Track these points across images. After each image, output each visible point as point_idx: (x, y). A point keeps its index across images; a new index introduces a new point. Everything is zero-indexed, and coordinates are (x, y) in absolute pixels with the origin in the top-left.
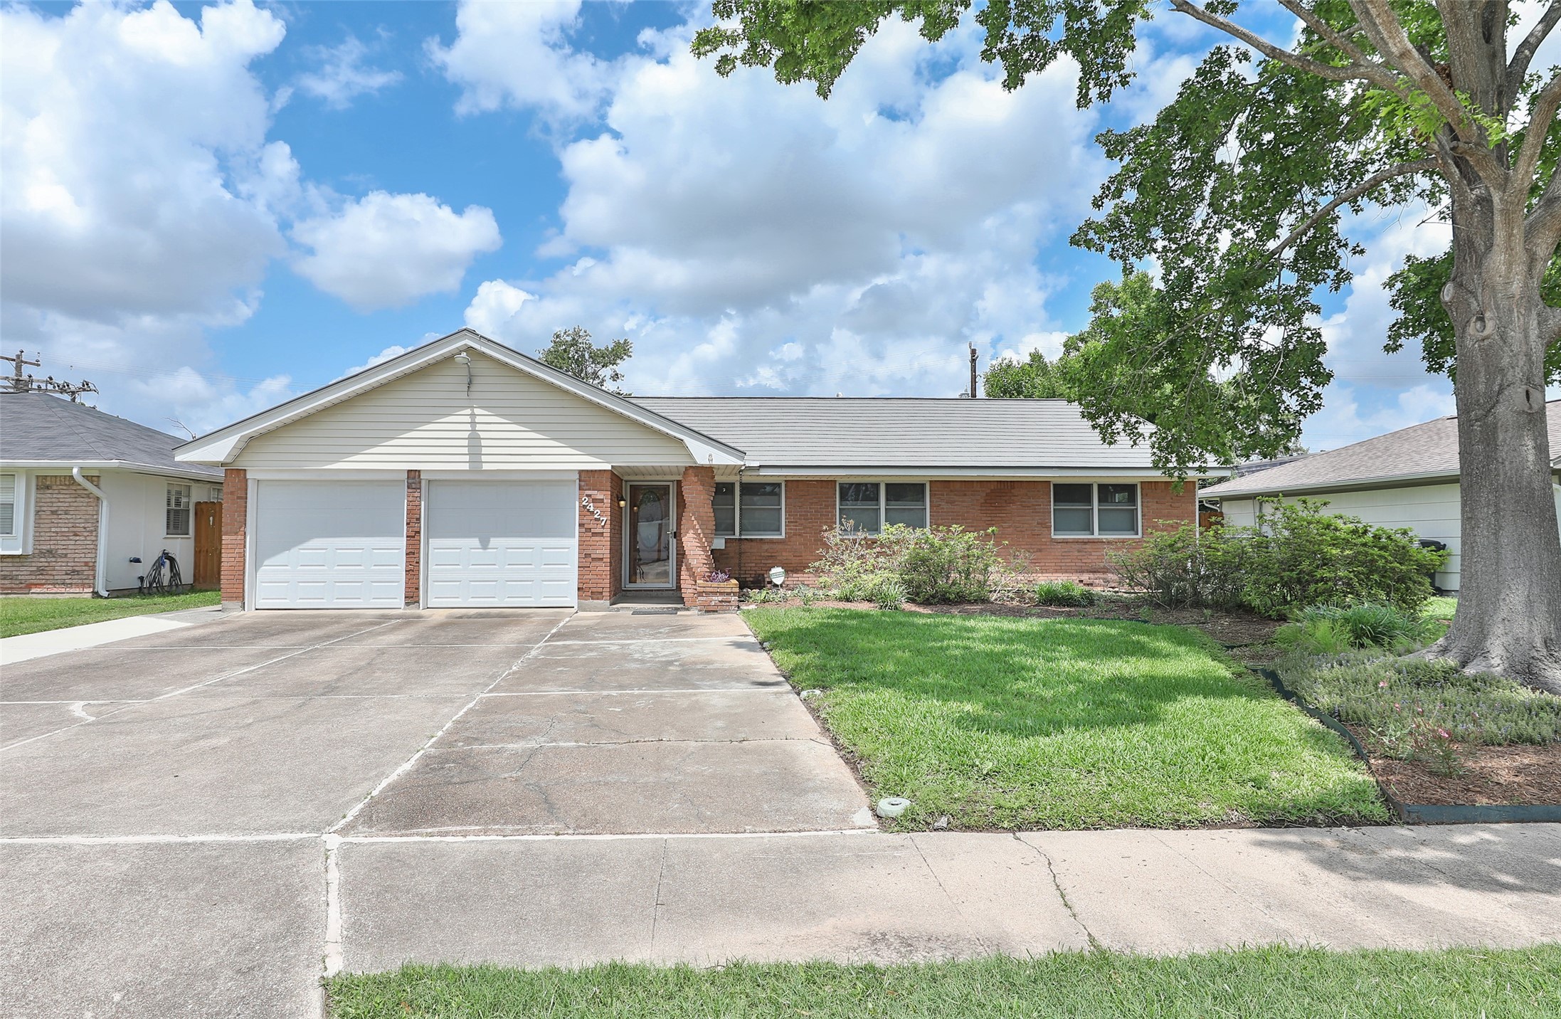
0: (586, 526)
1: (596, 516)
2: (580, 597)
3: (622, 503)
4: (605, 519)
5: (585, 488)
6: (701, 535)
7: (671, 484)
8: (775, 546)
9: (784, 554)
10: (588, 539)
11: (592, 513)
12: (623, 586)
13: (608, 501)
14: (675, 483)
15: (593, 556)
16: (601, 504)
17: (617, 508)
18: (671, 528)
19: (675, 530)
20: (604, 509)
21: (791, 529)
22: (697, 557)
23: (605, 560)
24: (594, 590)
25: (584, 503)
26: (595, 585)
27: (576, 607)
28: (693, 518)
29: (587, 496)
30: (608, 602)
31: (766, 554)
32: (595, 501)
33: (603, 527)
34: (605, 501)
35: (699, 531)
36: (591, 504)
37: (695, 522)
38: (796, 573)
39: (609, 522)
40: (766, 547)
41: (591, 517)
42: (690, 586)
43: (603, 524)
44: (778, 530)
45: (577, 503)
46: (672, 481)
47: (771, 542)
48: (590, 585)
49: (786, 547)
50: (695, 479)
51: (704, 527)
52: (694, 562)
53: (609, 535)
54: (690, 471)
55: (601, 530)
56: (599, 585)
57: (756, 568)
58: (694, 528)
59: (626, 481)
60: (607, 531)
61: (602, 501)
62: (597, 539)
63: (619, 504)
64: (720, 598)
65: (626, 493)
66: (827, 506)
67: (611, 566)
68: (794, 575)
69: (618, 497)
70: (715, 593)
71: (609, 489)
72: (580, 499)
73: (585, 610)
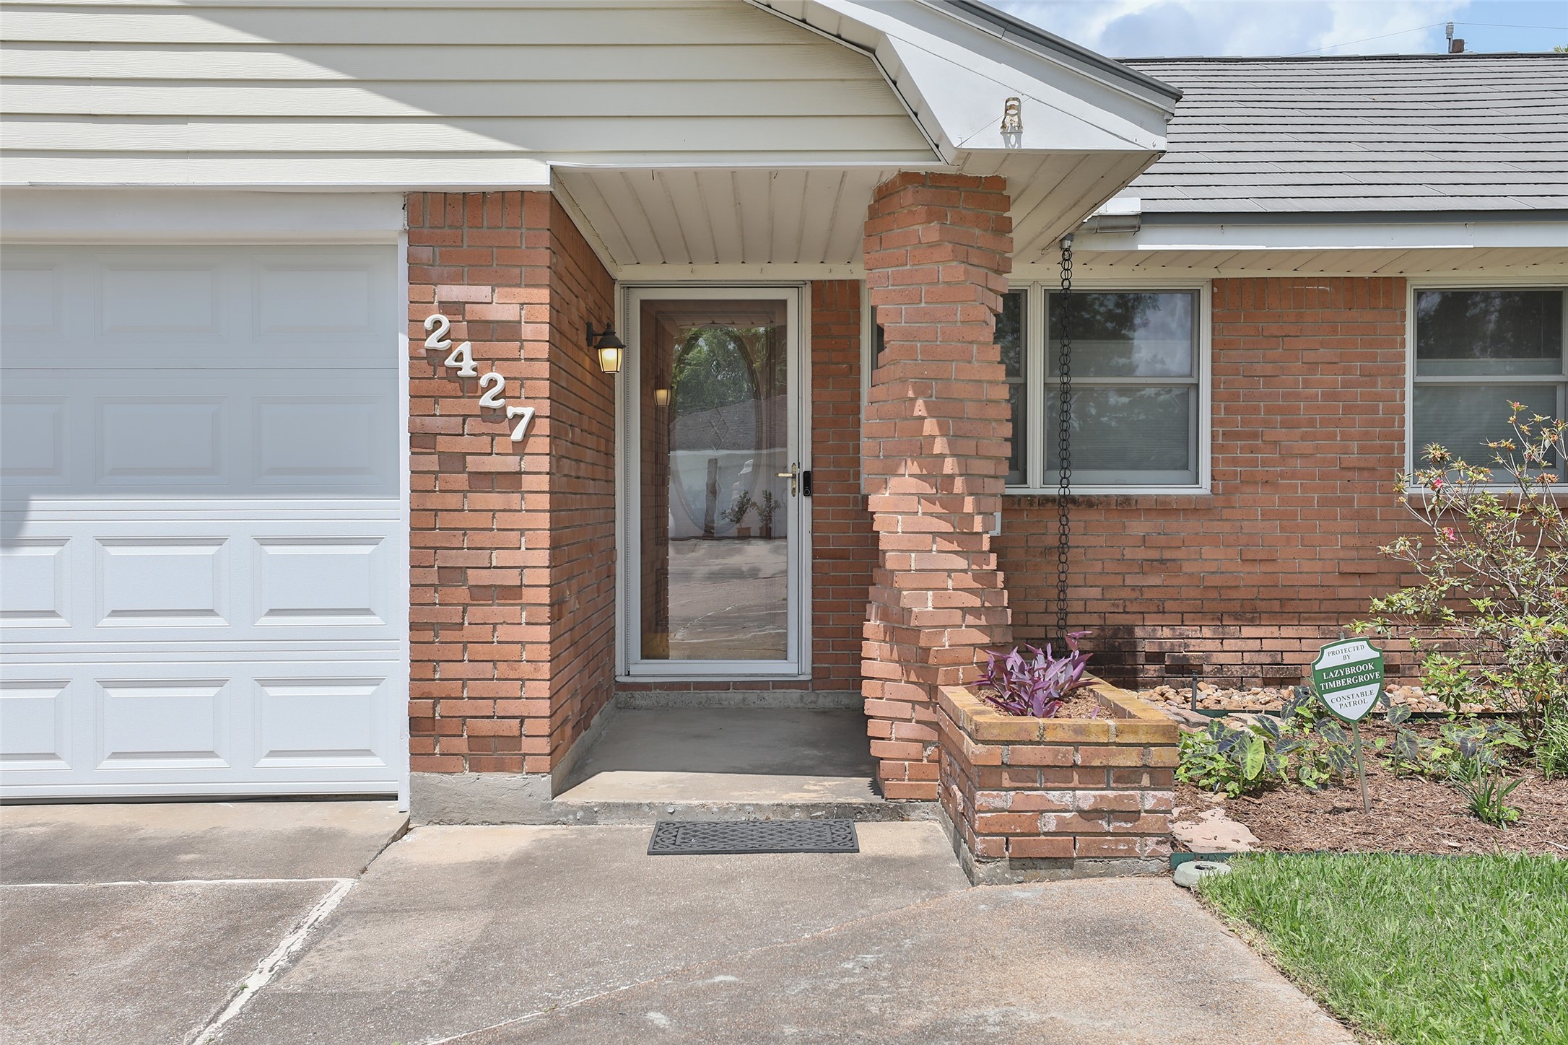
0: (444, 444)
1: (486, 400)
2: (420, 758)
3: (610, 357)
4: (528, 411)
5: (435, 272)
6: (959, 485)
7: (790, 295)
8: (1171, 524)
9: (1207, 552)
10: (453, 501)
11: (470, 387)
12: (620, 669)
13: (537, 332)
14: (807, 292)
15: (475, 577)
16: (510, 348)
17: (589, 379)
18: (792, 459)
19: (806, 466)
20: (522, 369)
21: (1235, 462)
22: (937, 581)
23: (529, 595)
24: (485, 727)
25: (431, 342)
26: (485, 707)
27: (404, 802)
28: (920, 408)
29: (446, 307)
30: (544, 783)
31: (1141, 554)
32: (483, 331)
33: (519, 448)
34: (527, 331)
35: (949, 466)
36: (465, 347)
37: (930, 427)
38: (1252, 622)
39: (544, 426)
40: (1139, 527)
41: (464, 406)
42: (906, 710)
43: (518, 434)
44: (1185, 463)
45: (404, 341)
46: (797, 286)
47: (1162, 507)
48: (466, 708)
49: (1216, 526)
50: (929, 232)
51: (968, 446)
52: (923, 606)
53: (544, 482)
54: (908, 197)
55: (511, 464)
56: (503, 707)
57: (1104, 606)
58: (921, 451)
59: (628, 287)
60: (538, 463)
61: (509, 331)
62: (495, 500)
63: (596, 362)
64: (1087, 798)
65: (629, 322)
66: (1369, 376)
67: (555, 619)
68: (1247, 631)
69: (590, 335)
70: (1059, 774)
71: (545, 275)
72: (415, 321)
73: (440, 818)
